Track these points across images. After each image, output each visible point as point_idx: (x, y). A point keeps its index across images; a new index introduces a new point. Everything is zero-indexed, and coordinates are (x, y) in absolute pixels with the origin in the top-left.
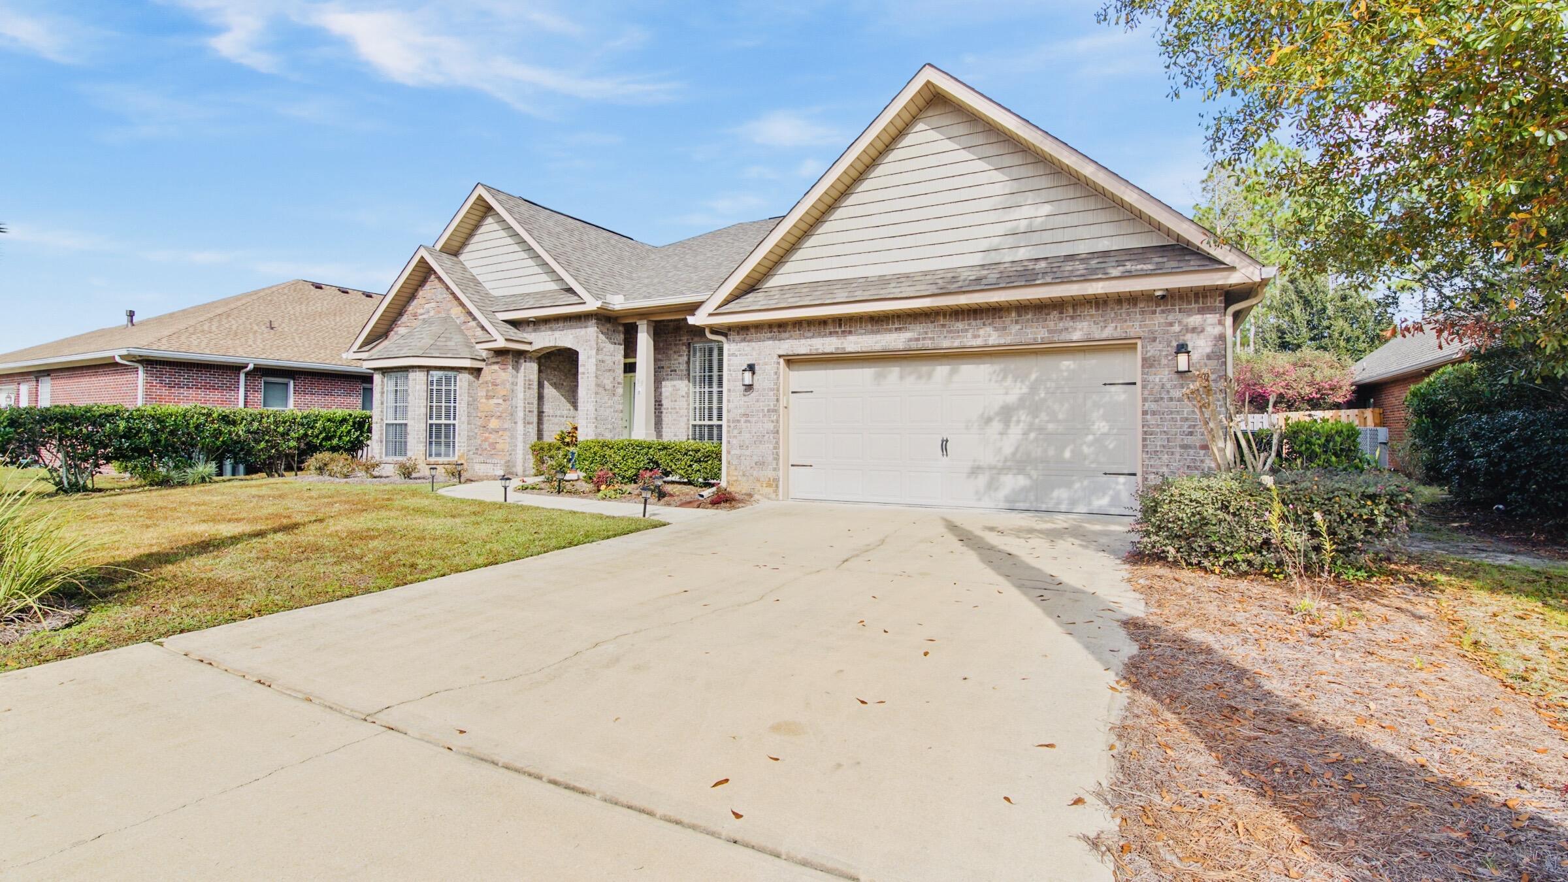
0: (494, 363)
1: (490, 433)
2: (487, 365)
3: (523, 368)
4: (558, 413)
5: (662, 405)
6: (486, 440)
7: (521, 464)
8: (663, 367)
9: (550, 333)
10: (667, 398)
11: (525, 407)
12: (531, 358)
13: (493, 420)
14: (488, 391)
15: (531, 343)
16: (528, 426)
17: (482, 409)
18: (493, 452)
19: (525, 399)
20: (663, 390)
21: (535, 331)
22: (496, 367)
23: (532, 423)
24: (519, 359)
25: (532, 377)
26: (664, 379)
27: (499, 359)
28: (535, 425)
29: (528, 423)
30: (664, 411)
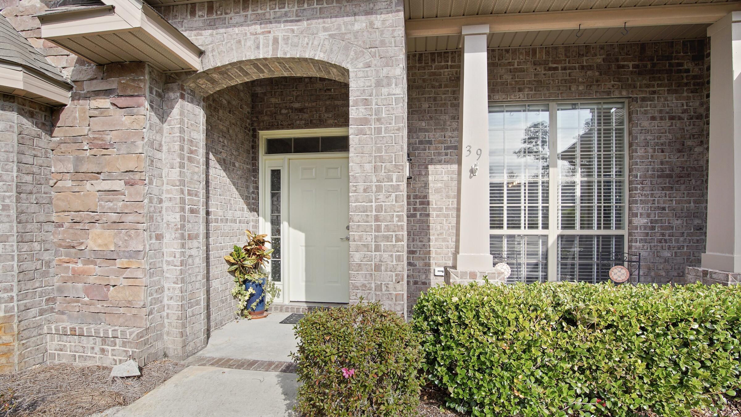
0: (97, 94)
1: (88, 262)
2: (73, 98)
3: (176, 112)
4: (229, 215)
5: (428, 203)
6: (77, 276)
7: (176, 331)
8: (430, 142)
9: (258, 28)
10: (438, 191)
11: (183, 201)
12: (193, 93)
13: (97, 230)
14: (78, 160)
15: (200, 53)
16: (189, 244)
17: (63, 205)
18: (99, 307)
19: (182, 183)
20: (430, 178)
21: (212, 25)
22: (104, 103)
23: (197, 237)
24: (166, 90)
25: (195, 135)
26: (432, 162)
27: (113, 83)
28: (202, 239)
29: (190, 237)
30: (433, 213)
